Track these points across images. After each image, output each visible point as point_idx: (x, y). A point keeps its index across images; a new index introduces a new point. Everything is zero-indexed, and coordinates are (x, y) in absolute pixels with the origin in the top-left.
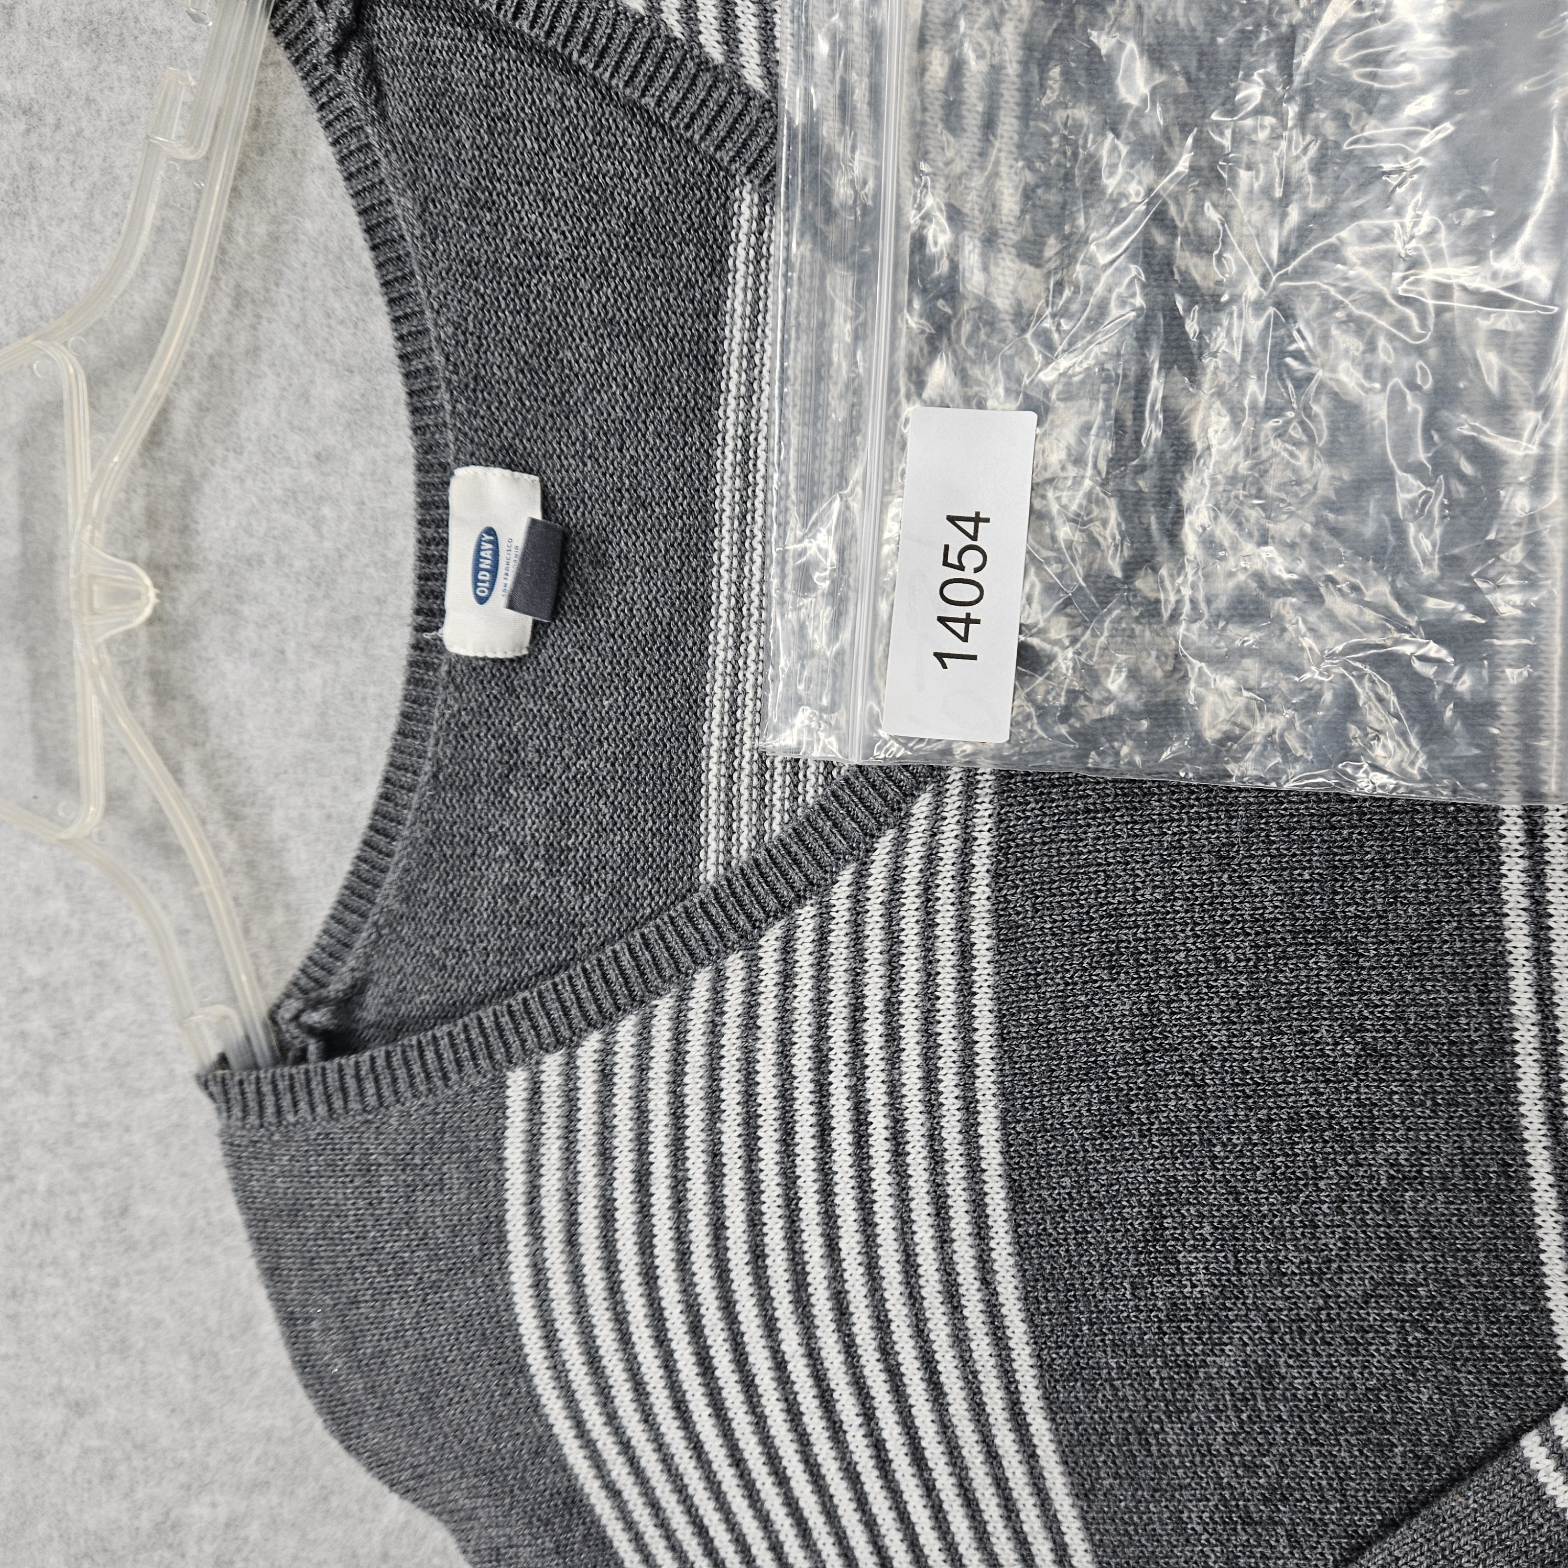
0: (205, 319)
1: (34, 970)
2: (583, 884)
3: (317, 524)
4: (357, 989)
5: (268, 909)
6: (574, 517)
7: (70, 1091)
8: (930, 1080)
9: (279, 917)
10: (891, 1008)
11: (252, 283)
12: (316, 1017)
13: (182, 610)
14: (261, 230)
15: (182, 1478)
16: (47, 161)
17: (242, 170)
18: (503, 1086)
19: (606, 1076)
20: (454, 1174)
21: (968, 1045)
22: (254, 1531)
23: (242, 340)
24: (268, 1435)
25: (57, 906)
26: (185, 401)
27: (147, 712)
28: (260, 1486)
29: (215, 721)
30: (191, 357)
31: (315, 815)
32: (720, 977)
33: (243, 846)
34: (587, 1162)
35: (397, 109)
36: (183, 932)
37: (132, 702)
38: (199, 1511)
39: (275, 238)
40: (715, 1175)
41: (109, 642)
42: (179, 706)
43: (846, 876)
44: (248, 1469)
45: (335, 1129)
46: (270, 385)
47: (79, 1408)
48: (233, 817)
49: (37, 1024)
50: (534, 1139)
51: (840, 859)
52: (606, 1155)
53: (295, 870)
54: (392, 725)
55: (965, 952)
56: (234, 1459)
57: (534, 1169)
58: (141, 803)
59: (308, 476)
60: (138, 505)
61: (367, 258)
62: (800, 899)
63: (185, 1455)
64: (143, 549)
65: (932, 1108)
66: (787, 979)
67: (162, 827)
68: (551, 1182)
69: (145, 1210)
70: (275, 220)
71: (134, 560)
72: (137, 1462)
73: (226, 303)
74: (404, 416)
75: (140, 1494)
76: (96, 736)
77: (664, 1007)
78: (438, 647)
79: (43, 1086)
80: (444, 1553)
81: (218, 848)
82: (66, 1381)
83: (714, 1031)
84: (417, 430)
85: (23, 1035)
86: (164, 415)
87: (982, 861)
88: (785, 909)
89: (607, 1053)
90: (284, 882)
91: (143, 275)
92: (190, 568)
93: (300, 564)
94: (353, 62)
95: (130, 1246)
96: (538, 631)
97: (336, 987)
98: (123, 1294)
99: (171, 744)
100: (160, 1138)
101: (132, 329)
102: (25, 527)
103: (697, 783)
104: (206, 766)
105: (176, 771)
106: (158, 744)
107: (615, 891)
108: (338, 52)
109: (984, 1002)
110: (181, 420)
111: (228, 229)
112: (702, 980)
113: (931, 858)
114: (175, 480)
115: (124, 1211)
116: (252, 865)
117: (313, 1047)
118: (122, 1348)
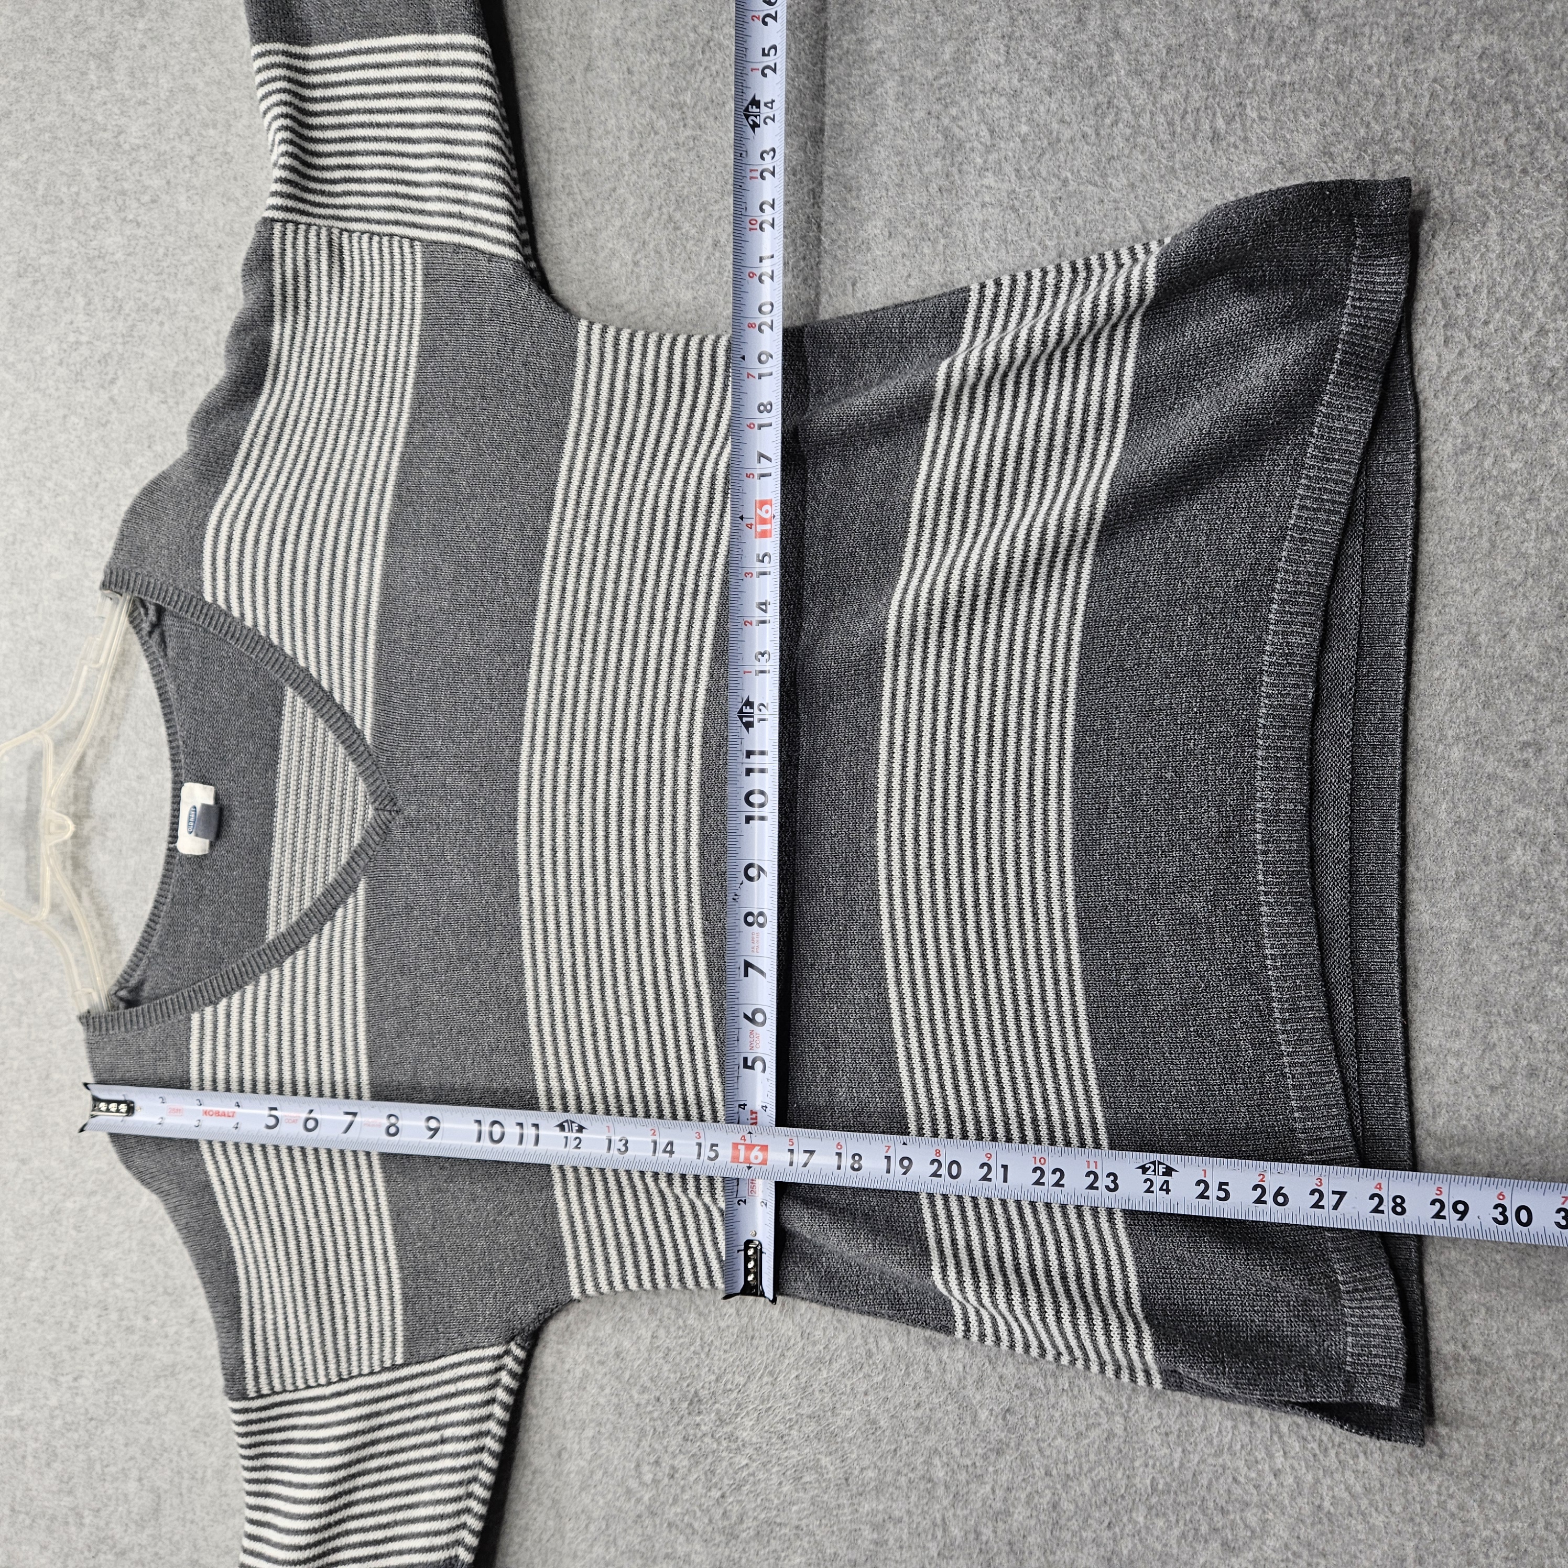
0: (100, 722)
1: (19, 976)
2: (225, 944)
3: (137, 802)
4: (141, 983)
5: (110, 952)
6: (225, 802)
7: (29, 1026)
8: (342, 1017)
9: (114, 955)
10: (329, 989)
11: (117, 711)
12: (123, 993)
13: (85, 833)
14: (122, 692)
15: (63, 1190)
16: (47, 661)
17: (116, 670)
18: (189, 1019)
19: (228, 1016)
20: (171, 1053)
21: (355, 1003)
22: (90, 1212)
23: (114, 732)
24: (98, 1171)
25: (30, 950)
26: (91, 754)
27: (69, 872)
28: (93, 1193)
29: (94, 877)
30: (94, 738)
31: (129, 915)
32: (269, 977)
33: (102, 926)
34: (221, 1049)
35: (170, 653)
36: (77, 961)
37: (64, 868)
38: (69, 1205)
39: (127, 695)
40: (267, 1055)
41: (56, 845)
42: (82, 871)
43: (314, 939)
44: (90, 1186)
45: (128, 1036)
46: (122, 749)
47: (23, 1162)
48: (100, 915)
49: (19, 999)
50: (201, 1039)
51: (312, 933)
52: (227, 1046)
53: (122, 937)
54: (158, 880)
55: (354, 968)
56: (84, 1181)
57: (201, 1052)
58: (64, 909)
59: (134, 784)
60: (71, 792)
61: (158, 704)
62: (298, 948)
63: (64, 1181)
64: (72, 809)
65: (343, 1027)
66: (293, 979)
67: (72, 919)
68: (207, 1057)
69: (56, 1076)
70: (128, 689)
71: (67, 814)
72: (46, 1185)
73: (107, 718)
74: (169, 763)
75: (46, 1199)
76: (48, 882)
77: (249, 989)
78: (175, 850)
79: (19, 1025)
80: (162, 1219)
81: (93, 927)
82: (20, 1150)
83: (267, 998)
84: (174, 768)
85: (13, 1003)
86: (83, 757)
87: (360, 934)
88: (292, 952)
89: (229, 1006)
90: (117, 942)
91: (78, 706)
92: (89, 817)
93: (129, 817)
94: (156, 636)
95: (49, 1091)
96: (212, 845)
97: (133, 982)
98: (45, 1112)
99: (78, 885)
100: (64, 1047)
101: (74, 725)
102: (28, 799)
103: (266, 905)
104: (91, 894)
105: (79, 896)
106: (73, 885)
107: (236, 945)
108: (150, 633)
109: (360, 987)
110: (89, 760)
111: (110, 691)
112: (263, 978)
113: (343, 932)
114: (86, 783)
115: (48, 1077)
116: (105, 934)
117: (122, 1005)
118: (43, 1135)
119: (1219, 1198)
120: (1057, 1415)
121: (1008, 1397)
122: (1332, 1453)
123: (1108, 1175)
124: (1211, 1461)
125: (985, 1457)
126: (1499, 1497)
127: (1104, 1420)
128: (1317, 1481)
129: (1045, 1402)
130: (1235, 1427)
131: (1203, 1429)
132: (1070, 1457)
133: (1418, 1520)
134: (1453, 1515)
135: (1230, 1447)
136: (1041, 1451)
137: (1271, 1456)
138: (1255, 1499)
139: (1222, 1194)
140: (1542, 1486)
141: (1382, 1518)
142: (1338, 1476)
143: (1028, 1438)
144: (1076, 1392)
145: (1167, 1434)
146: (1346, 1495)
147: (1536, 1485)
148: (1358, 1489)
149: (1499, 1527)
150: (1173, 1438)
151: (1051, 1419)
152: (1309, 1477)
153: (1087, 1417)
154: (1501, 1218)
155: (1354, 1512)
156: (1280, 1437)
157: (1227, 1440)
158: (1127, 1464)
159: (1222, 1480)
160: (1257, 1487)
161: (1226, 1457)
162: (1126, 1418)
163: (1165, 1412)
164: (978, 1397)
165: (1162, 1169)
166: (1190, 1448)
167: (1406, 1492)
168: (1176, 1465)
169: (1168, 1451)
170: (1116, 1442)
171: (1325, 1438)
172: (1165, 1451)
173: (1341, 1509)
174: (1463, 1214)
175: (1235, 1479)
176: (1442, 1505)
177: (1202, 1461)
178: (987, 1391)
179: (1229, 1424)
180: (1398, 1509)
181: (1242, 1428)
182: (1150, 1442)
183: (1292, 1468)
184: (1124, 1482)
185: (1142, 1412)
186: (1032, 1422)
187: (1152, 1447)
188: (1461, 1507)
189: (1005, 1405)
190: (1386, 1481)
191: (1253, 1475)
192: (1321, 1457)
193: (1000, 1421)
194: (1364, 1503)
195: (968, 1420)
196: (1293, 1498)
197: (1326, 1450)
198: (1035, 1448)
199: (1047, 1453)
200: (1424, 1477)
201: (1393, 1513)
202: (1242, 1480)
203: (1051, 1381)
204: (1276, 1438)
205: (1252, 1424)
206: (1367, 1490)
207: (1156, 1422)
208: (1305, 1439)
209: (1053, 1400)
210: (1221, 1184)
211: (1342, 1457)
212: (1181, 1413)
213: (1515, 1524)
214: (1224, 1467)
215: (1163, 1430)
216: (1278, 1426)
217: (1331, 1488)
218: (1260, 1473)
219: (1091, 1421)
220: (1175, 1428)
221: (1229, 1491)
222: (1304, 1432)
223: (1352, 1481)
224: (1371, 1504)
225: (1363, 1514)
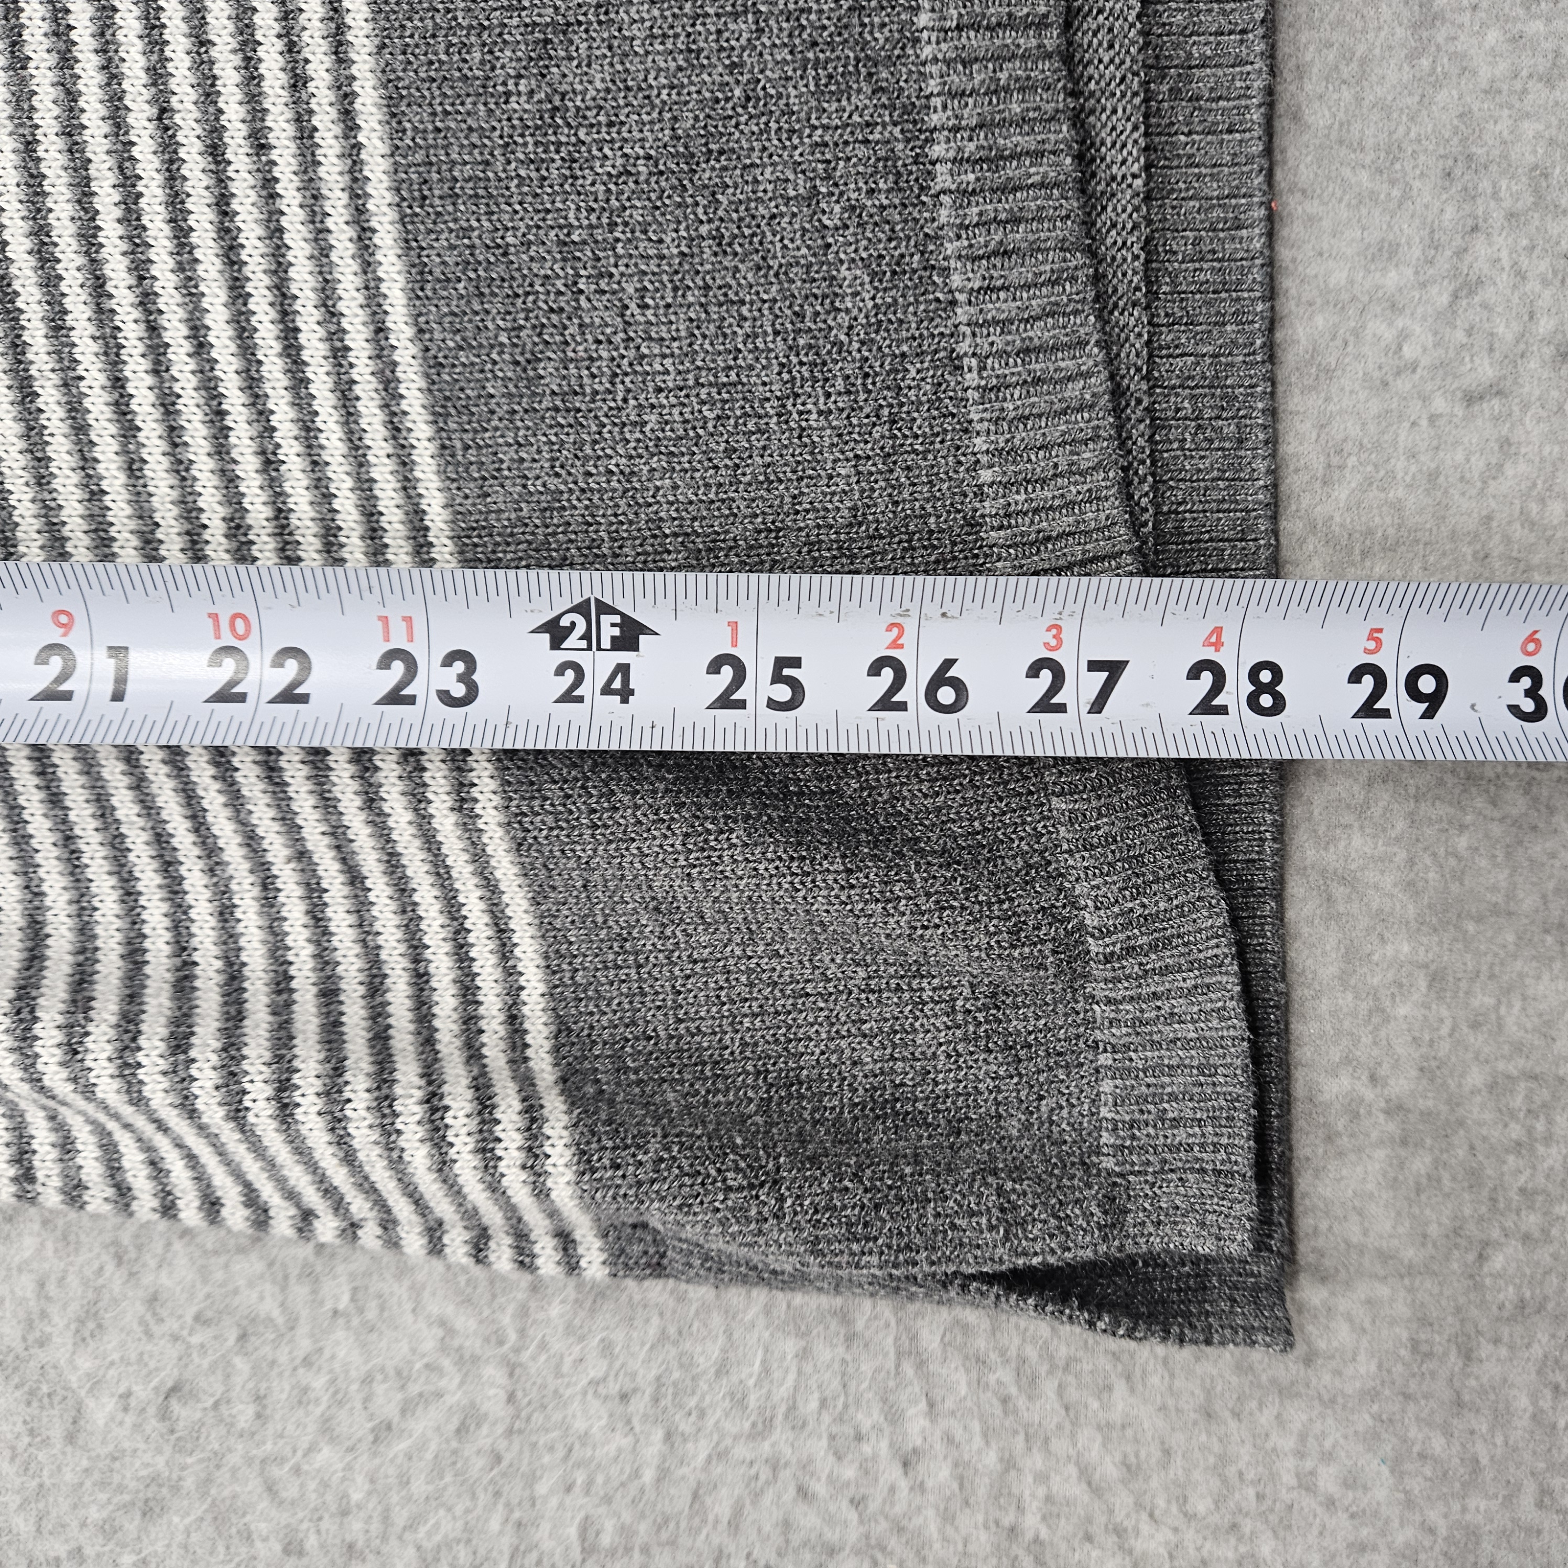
119: (773, 704)
120: (319, 1383)
121: (172, 1352)
122: (1049, 1387)
123: (448, 661)
124: (741, 1451)
125: (108, 1529)
126: (1438, 1444)
127: (450, 1381)
128: (1009, 1464)
129: (283, 1357)
130: (804, 1354)
131: (722, 1370)
132: (356, 1496)
133: (1247, 1526)
134: (1331, 1504)
135: (793, 1408)
136: (271, 1489)
137: (894, 1417)
138: (853, 1535)
139: (783, 693)
140: (1534, 1397)
141: (1165, 1534)
142: (1060, 1446)
143: (234, 1459)
144: (371, 1314)
145: (624, 1397)
146: (1077, 1491)
147: (1523, 1402)
148: (1109, 1469)
149: (1434, 1516)
150: (639, 1405)
151: (302, 1396)
152: (991, 1459)
153: (402, 1377)
154: (1528, 706)
155: (1096, 1529)
156: (921, 1365)
157: (783, 1392)
158: (515, 1490)
159: (768, 1499)
160: (857, 1503)
161: (780, 1436)
162: (512, 1369)
163: (618, 1336)
164: (85, 1363)
165: (608, 629)
166: (685, 1426)
167: (1224, 1460)
168: (648, 1475)
169: (627, 1442)
170: (484, 1438)
171: (1031, 1353)
172: (621, 1441)
173: (1065, 1527)
174: (1434, 702)
175: (803, 1493)
176: (1306, 1483)
177: (720, 1455)
178: (111, 1342)
179: (790, 1346)
180: (1201, 1505)
181: (825, 1353)
182: (580, 1425)
183: (949, 1439)
184: (506, 1542)
185: (557, 1346)
186: (244, 1413)
187: (584, 1438)
188: (1351, 1481)
189: (168, 1376)
190: (1178, 1440)
191: (849, 1472)
192: (1021, 1402)
193: (152, 1424)
194: (1123, 1501)
195: (57, 1433)
196: (947, 1517)
197: (1033, 1380)
198: (253, 1485)
199: (290, 1491)
200: (1265, 1418)
201: (1190, 1517)
202: (820, 1488)
203: (300, 1292)
204: (908, 1369)
205: (850, 1339)
206: (1131, 1470)
207: (596, 1368)
208: (981, 1361)
209: (305, 1345)
210: (781, 663)
211: (1073, 1394)
212: (663, 1336)
213: (1472, 1503)
214: (775, 1465)
215: (613, 1388)
216: (914, 1338)
217: (1042, 1478)
218: (866, 1469)
219: (414, 1389)
220: (646, 1376)
221: (786, 1525)
222: (981, 1343)
223: (1094, 1453)
224: (1139, 1506)
225: (1119, 1532)
